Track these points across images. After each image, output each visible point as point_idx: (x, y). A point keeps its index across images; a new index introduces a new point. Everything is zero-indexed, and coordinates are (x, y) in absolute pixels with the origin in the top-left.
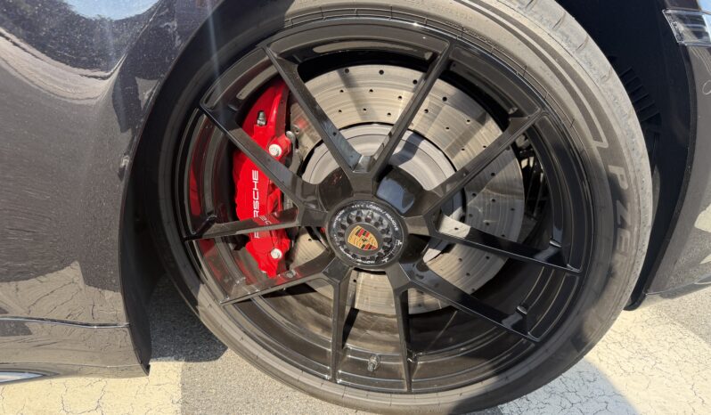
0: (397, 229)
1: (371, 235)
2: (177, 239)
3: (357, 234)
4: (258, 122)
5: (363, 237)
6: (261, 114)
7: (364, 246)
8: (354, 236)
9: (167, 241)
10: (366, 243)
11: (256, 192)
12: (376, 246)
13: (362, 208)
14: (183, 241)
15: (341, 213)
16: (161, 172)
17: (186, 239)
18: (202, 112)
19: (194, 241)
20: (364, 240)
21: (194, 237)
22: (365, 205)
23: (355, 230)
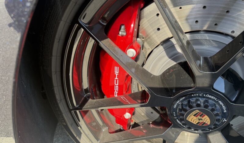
0: (225, 111)
1: (206, 116)
2: (67, 109)
3: (194, 115)
4: (120, 33)
5: (200, 117)
6: (123, 27)
7: (199, 123)
8: (193, 116)
9: (60, 111)
10: (201, 121)
11: (116, 80)
12: (209, 123)
13: (199, 96)
14: (70, 111)
15: (181, 99)
16: (53, 69)
17: (72, 110)
18: (80, 26)
19: (78, 111)
20: (199, 119)
21: (77, 109)
22: (203, 95)
23: (194, 113)
